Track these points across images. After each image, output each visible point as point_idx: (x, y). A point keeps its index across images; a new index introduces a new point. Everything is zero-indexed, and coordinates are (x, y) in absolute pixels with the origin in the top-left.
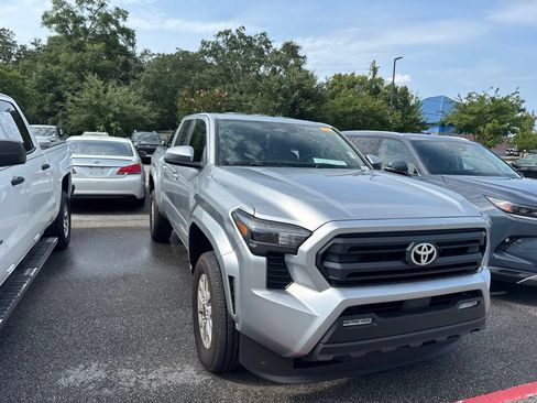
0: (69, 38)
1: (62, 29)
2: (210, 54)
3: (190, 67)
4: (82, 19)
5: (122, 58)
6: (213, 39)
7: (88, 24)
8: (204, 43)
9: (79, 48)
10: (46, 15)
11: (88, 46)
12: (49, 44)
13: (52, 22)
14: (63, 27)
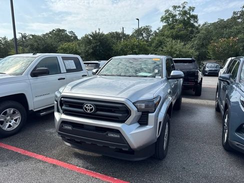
0: (169, 25)
1: (167, 21)
2: (239, 18)
3: (225, 27)
4: (175, 16)
5: (190, 29)
6: (241, 10)
7: (177, 17)
8: (234, 13)
9: (173, 28)
10: (162, 17)
11: (176, 27)
12: (163, 28)
13: (164, 19)
14: (167, 20)
